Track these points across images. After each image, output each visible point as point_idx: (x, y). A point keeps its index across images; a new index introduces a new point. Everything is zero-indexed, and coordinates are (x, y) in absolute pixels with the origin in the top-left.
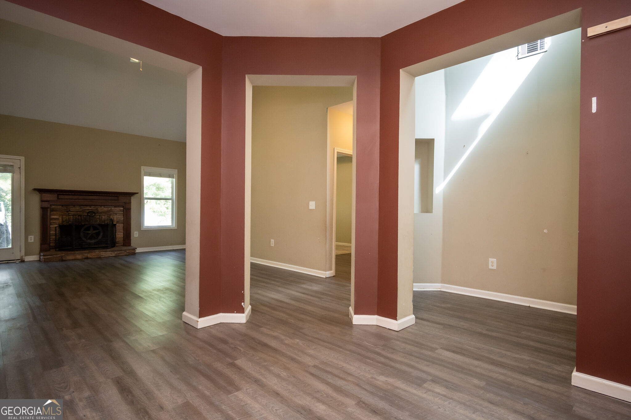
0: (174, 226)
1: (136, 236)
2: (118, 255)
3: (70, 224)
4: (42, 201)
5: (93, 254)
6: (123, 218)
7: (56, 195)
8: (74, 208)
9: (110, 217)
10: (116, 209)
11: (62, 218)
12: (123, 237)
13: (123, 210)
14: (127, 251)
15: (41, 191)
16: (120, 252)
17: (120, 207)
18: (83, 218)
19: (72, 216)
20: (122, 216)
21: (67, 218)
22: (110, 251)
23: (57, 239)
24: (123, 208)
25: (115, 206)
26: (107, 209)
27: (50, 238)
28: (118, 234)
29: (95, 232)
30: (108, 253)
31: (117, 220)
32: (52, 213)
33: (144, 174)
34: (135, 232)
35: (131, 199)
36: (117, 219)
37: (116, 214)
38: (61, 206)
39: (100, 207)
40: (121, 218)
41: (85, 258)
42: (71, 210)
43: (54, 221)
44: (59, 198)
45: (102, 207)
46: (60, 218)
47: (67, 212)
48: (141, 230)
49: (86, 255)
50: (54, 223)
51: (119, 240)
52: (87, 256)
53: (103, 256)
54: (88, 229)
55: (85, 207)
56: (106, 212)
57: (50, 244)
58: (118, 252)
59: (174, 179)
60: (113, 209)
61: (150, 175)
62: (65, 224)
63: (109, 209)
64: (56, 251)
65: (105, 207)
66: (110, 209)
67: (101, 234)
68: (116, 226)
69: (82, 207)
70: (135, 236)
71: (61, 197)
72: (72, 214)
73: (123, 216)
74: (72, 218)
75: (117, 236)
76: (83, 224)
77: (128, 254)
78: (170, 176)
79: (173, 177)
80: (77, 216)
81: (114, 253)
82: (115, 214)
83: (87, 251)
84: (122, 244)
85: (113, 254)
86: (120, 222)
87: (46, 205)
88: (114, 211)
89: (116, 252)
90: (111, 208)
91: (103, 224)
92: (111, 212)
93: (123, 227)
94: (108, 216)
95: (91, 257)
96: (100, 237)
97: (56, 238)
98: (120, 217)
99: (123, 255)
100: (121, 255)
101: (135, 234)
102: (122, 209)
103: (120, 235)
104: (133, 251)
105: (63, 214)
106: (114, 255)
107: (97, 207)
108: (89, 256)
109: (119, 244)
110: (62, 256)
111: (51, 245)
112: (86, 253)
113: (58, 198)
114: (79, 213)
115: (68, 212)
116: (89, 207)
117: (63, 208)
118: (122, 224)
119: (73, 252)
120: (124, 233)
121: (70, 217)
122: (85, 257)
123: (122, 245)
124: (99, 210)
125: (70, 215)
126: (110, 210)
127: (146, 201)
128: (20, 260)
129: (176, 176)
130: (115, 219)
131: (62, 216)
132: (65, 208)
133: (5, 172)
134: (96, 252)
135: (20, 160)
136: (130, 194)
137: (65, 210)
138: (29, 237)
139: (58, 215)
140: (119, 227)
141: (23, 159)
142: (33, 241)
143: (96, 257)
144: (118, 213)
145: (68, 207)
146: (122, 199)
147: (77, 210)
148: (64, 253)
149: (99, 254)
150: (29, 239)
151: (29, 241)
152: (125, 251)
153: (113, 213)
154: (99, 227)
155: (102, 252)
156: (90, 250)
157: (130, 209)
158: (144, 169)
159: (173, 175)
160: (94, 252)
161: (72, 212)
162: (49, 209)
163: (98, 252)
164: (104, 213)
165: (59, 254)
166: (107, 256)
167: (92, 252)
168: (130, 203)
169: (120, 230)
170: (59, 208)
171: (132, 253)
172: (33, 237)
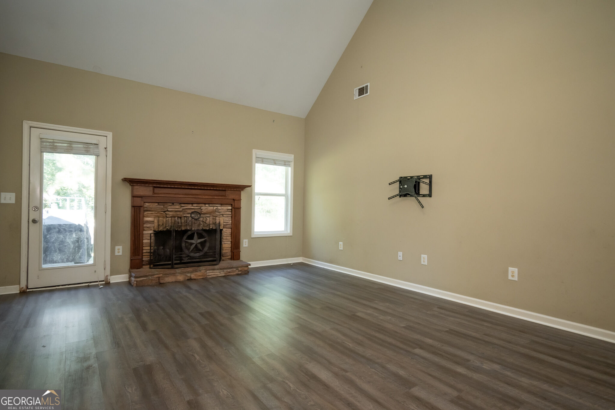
0: (289, 232)
2: (228, 274)
3: (167, 229)
4: (133, 197)
5: (199, 273)
6: (231, 221)
7: (151, 189)
8: (173, 207)
9: (216, 219)
10: (222, 208)
11: (158, 221)
12: (230, 247)
13: (231, 209)
14: (240, 269)
15: (132, 182)
16: (231, 270)
17: (227, 205)
18: (183, 221)
19: (170, 218)
20: (231, 218)
21: (165, 220)
22: (218, 269)
23: (152, 251)
24: (232, 207)
25: (222, 204)
26: (212, 208)
27: (143, 250)
28: (226, 242)
29: (199, 241)
30: (215, 271)
31: (224, 224)
32: (146, 213)
33: (256, 160)
34: (245, 240)
35: (241, 193)
37: (223, 215)
38: (157, 204)
39: (203, 205)
40: (228, 221)
41: (188, 280)
42: (169, 210)
43: (148, 225)
44: (155, 192)
45: (207, 205)
46: (156, 221)
47: (164, 212)
48: (251, 237)
49: (189, 275)
50: (147, 227)
51: (227, 251)
52: (191, 277)
53: (210, 277)
54: (191, 237)
55: (186, 205)
56: (211, 212)
57: (142, 258)
58: (229, 270)
59: (290, 169)
60: (219, 208)
61: (262, 160)
62: (161, 229)
63: (215, 208)
64: (150, 268)
65: (211, 205)
66: (217, 208)
67: (208, 245)
68: (223, 232)
69: (183, 205)
70: (245, 246)
71: (157, 190)
72: (171, 216)
73: (232, 218)
74: (170, 221)
76: (183, 228)
77: (240, 273)
78: (285, 163)
79: (289, 165)
80: (176, 218)
81: (223, 272)
82: (221, 216)
83: (190, 269)
84: (230, 257)
85: (221, 273)
86: (227, 226)
87: (138, 202)
88: (220, 211)
89: (225, 271)
90: (217, 207)
91: (208, 229)
92: (217, 213)
93: (231, 233)
94: (213, 219)
95: (195, 278)
96: (206, 249)
97: (150, 249)
98: (227, 219)
99: (235, 273)
100: (232, 274)
101: (245, 243)
102: (230, 208)
103: (227, 245)
104: (246, 269)
105: (159, 215)
106: (223, 275)
107: (201, 205)
108: (193, 276)
109: (226, 258)
110: (159, 278)
111: (143, 259)
112: (188, 272)
113: (154, 193)
114: (178, 213)
115: (166, 213)
116: (191, 205)
117: (159, 206)
118: (230, 230)
119: (172, 271)
120: (231, 242)
121: (167, 219)
122: (189, 278)
123: (229, 259)
124: (203, 210)
125: (168, 216)
126: (216, 209)
127: (257, 197)
128: (104, 282)
129: (292, 164)
130: (222, 222)
131: (157, 218)
132: (162, 206)
133: (87, 153)
134: (202, 271)
135: (106, 136)
136: (241, 188)
137: (161, 209)
138: (117, 248)
139: (153, 216)
140: (226, 234)
141: (110, 135)
142: (121, 254)
143: (201, 277)
144: (225, 214)
145: (166, 206)
146: (231, 195)
147: (177, 210)
148: (163, 272)
149: (205, 273)
150: (116, 251)
151: (117, 254)
152: (237, 268)
153: (219, 213)
154: (204, 234)
155: (209, 270)
156: (194, 268)
157: (240, 208)
158: (256, 153)
159: (289, 162)
160: (200, 270)
161: (171, 212)
162: (142, 208)
163: (204, 271)
164: (208, 214)
165: (155, 275)
166: (215, 276)
167: (196, 271)
168: (240, 200)
169: (228, 238)
170: (154, 206)
171: (245, 271)
172: (121, 247)
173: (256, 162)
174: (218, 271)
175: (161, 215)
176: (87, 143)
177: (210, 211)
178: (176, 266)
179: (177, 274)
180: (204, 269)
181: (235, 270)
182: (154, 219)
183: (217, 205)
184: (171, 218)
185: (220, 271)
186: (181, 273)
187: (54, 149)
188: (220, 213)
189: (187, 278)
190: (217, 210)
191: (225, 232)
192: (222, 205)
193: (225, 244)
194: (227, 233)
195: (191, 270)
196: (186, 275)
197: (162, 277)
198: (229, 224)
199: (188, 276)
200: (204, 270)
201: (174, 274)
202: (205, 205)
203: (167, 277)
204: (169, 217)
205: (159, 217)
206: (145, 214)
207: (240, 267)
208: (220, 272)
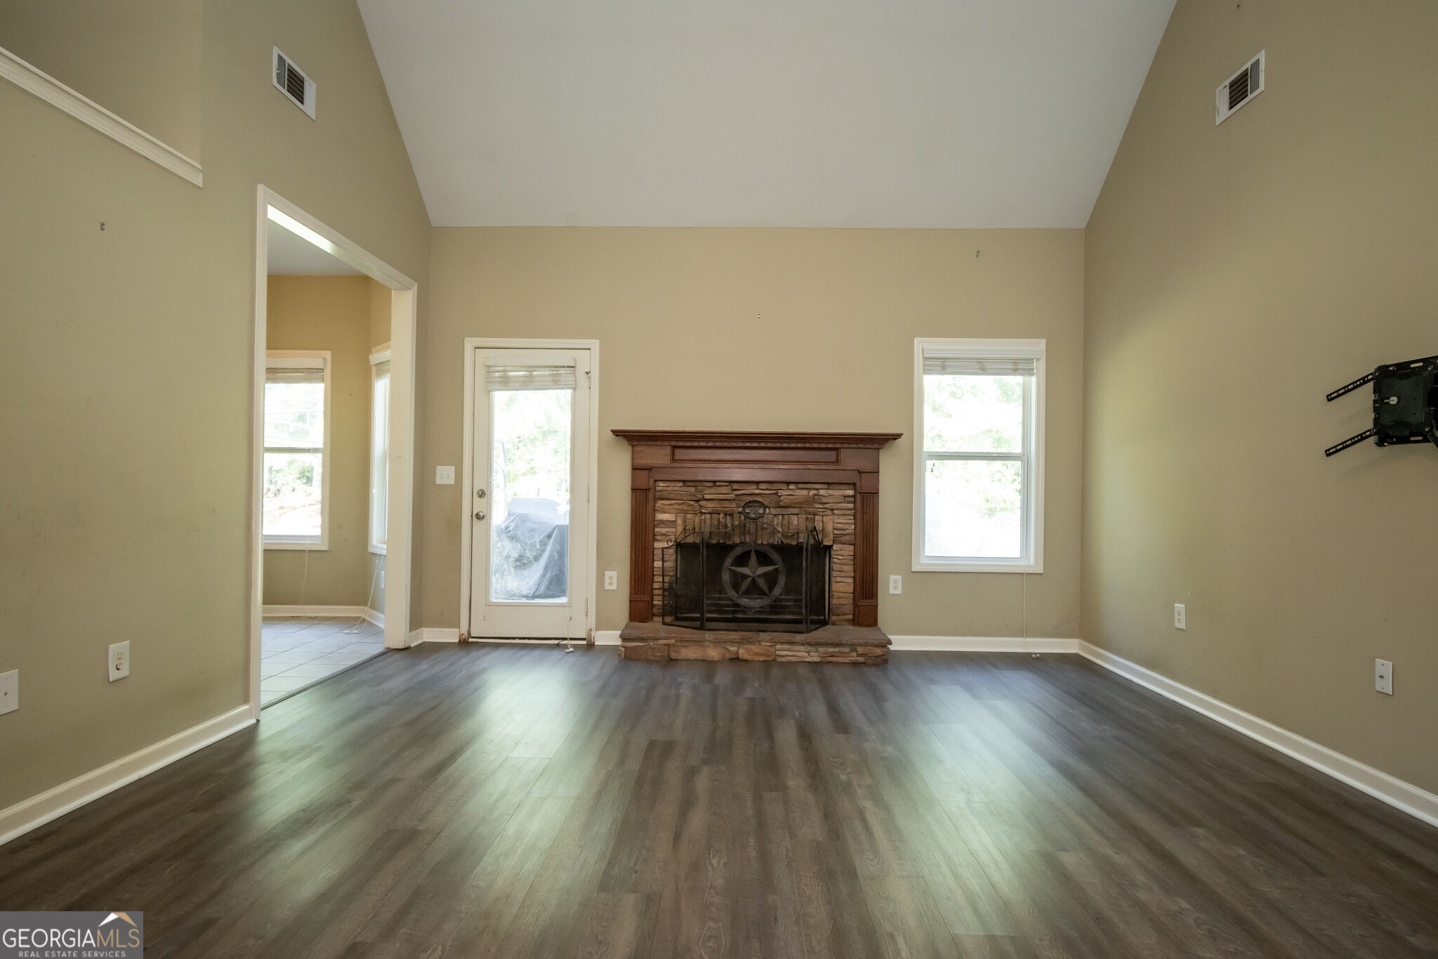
0: (1033, 563)
1: (896, 592)
2: (830, 659)
3: (703, 539)
4: (635, 469)
5: (755, 648)
6: (853, 527)
7: (668, 450)
8: (714, 490)
9: (814, 520)
10: (831, 492)
11: (685, 521)
12: (852, 591)
13: (854, 496)
14: (860, 650)
15: (633, 438)
16: (837, 650)
17: (843, 487)
18: (736, 523)
19: (708, 517)
20: (852, 517)
21: (697, 520)
22: (803, 644)
23: (666, 585)
24: (855, 490)
25: (829, 485)
26: (805, 492)
27: (653, 582)
28: (839, 579)
29: (762, 570)
30: (797, 648)
31: (836, 532)
32: (659, 503)
33: (925, 365)
34: (892, 577)
35: (878, 453)
36: (834, 529)
37: (832, 510)
38: (680, 484)
39: (784, 486)
40: (846, 527)
41: (731, 659)
42: (706, 497)
43: (664, 530)
44: (676, 458)
45: (792, 487)
46: (680, 522)
47: (697, 501)
48: (913, 570)
49: (733, 649)
50: (663, 535)
51: (842, 601)
52: (738, 653)
53: (784, 660)
54: (742, 560)
55: (744, 486)
56: (803, 503)
57: (653, 600)
58: (831, 650)
59: (1034, 379)
60: (822, 492)
61: (942, 365)
62: (690, 540)
63: (812, 493)
64: (664, 623)
65: (801, 486)
66: (815, 492)
67: (782, 580)
68: (833, 552)
69: (736, 486)
70: (892, 591)
71: (680, 454)
72: (710, 509)
73: (854, 519)
74: (708, 522)
75: (835, 587)
76: (737, 540)
77: (861, 659)
78: (1018, 366)
79: (1029, 372)
80: (722, 516)
81: (817, 651)
82: (829, 512)
84: (851, 617)
85: (812, 654)
86: (843, 539)
87: (643, 480)
88: (825, 500)
89: (822, 650)
90: (817, 489)
91: (794, 543)
92: (817, 506)
93: (854, 556)
94: (807, 519)
95: (747, 657)
96: (777, 591)
97: (663, 582)
98: (843, 521)
99: (847, 660)
100: (839, 660)
101: (892, 584)
102: (851, 492)
103: (842, 585)
104: (879, 651)
105: (685, 508)
106: (817, 659)
108: (742, 653)
109: (841, 617)
110: (669, 645)
111: (655, 602)
112: (732, 642)
113: (673, 460)
114: (726, 504)
115: (700, 503)
116: (754, 487)
117: (684, 489)
118: (852, 548)
119: (696, 635)
120: (854, 578)
121: (703, 517)
122: (732, 657)
123: (848, 621)
124: (782, 498)
125: (703, 511)
126: (815, 495)
127: (929, 463)
128: (585, 642)
129: (1040, 367)
130: (830, 528)
131: (683, 515)
132: (692, 489)
133: (554, 387)
134: (763, 644)
135: (589, 349)
136: (879, 441)
137: (690, 495)
138: (608, 574)
139: (673, 511)
140: (840, 557)
141: (595, 344)
142: (614, 587)
143: (762, 659)
144: (838, 507)
145: (699, 488)
146: (852, 460)
147: (722, 497)
148: (675, 635)
149: (771, 649)
150: (607, 581)
151: (607, 587)
152: (853, 647)
153: (822, 507)
154: (775, 556)
155: (782, 643)
156: (743, 633)
157: (877, 493)
158: (922, 346)
159: (1030, 361)
160: (758, 642)
161: (710, 501)
162: (651, 494)
163: (769, 644)
164: (796, 507)
165: (661, 639)
166: (794, 659)
167: (752, 643)
168: (876, 472)
169: (845, 568)
170: (675, 488)
171: (877, 657)
172: (614, 574)
173: (926, 371)
174: (803, 648)
175: (689, 508)
176: (557, 367)
177: (801, 501)
178: (708, 625)
179: (707, 644)
180: (768, 638)
181: (847, 650)
182: (676, 516)
183: (817, 486)
184: (709, 515)
185: (809, 648)
186: (717, 643)
187: (506, 383)
188: (826, 506)
189: (728, 656)
190: (816, 497)
191: (837, 553)
192: (831, 486)
193: (837, 582)
194: (842, 555)
195: (736, 637)
196: (726, 649)
197: (674, 645)
198: (848, 534)
199: (730, 651)
200: (769, 641)
201: (699, 643)
202: (788, 486)
203: (684, 647)
204: (705, 513)
205: (685, 512)
206: (657, 505)
207: (860, 645)
208: (808, 652)
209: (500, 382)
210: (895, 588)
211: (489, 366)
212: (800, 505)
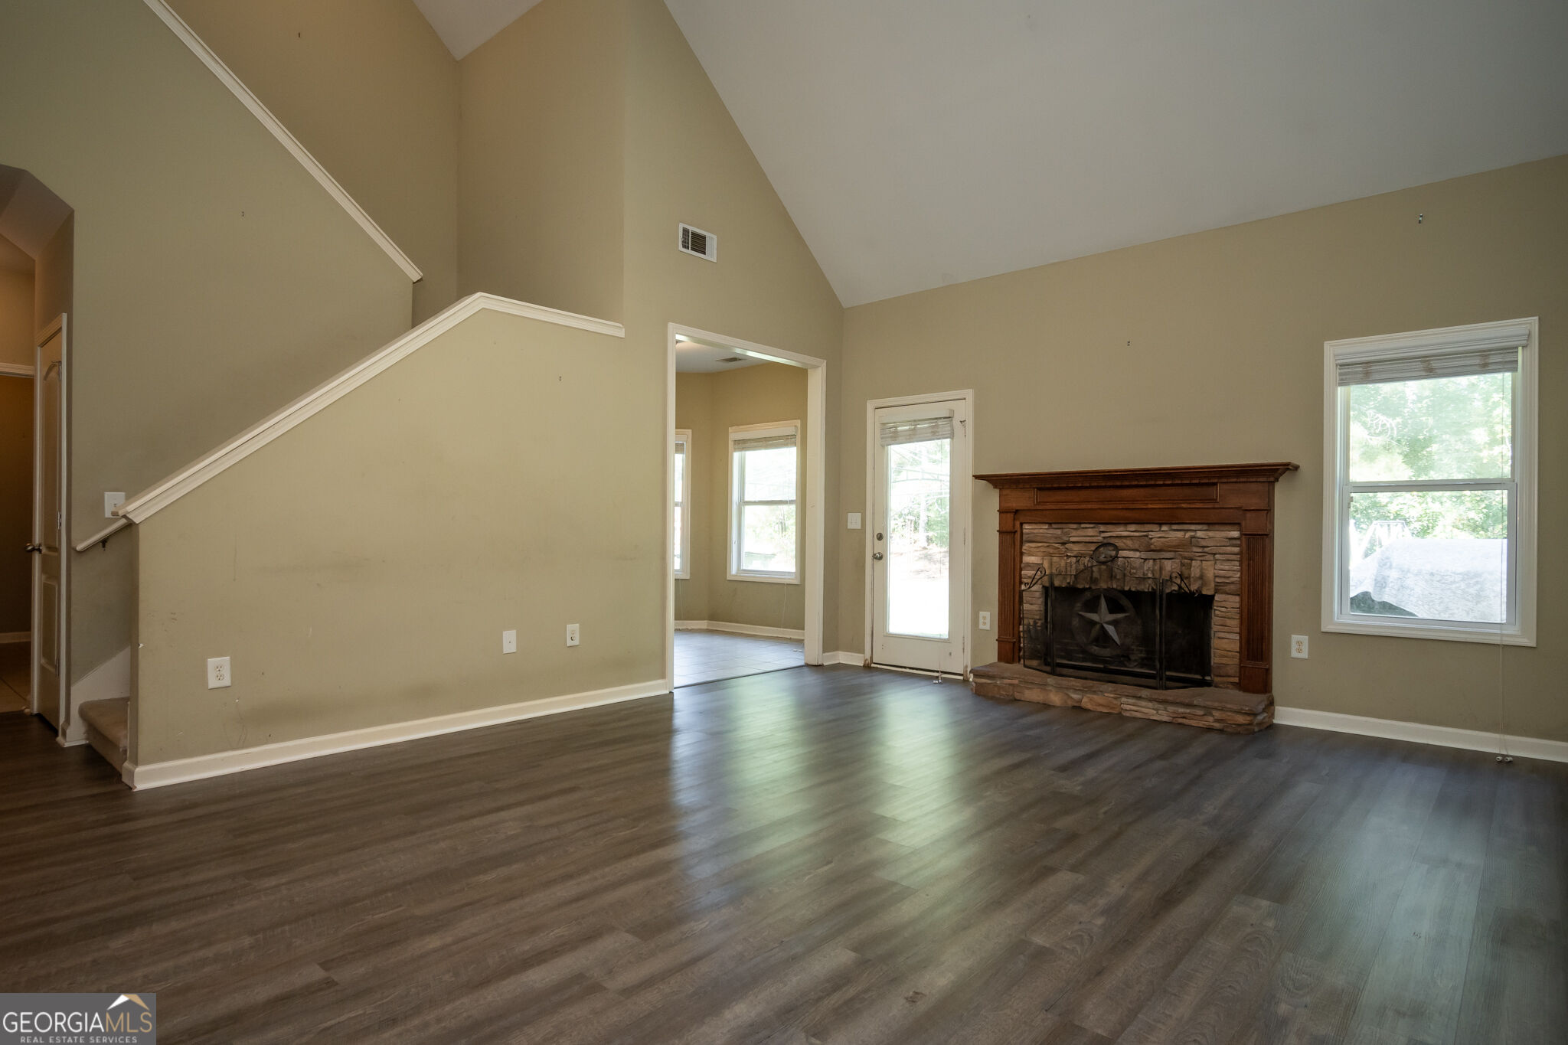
0: (1515, 629)
1: (1300, 656)
2: (1180, 720)
3: (1069, 583)
4: (1002, 512)
5: (1099, 698)
6: (1238, 575)
7: (1032, 493)
8: (1080, 532)
9: (1190, 565)
10: (1211, 534)
11: (1051, 565)
12: (1238, 649)
13: (1240, 539)
15: (999, 482)
16: (1188, 711)
17: (1227, 527)
19: (1074, 560)
20: (1237, 563)
21: (1063, 563)
22: (1151, 700)
24: (1240, 531)
25: (1211, 524)
26: (1180, 534)
27: (1019, 624)
28: (1221, 635)
29: (1113, 617)
30: (1144, 703)
31: (1218, 580)
32: (1026, 546)
33: (1340, 374)
34: (1295, 638)
35: (1271, 487)
36: (1216, 577)
37: (1213, 554)
38: (1046, 526)
39: (1155, 528)
40: (1230, 574)
41: (1074, 707)
42: (1072, 539)
43: (1031, 573)
44: (1040, 500)
45: (1164, 528)
46: (1046, 565)
47: (1063, 544)
48: (1323, 630)
49: (1076, 696)
50: (1030, 577)
51: (1224, 660)
52: (1080, 702)
53: (1127, 714)
54: (1092, 606)
55: (1111, 527)
56: (1175, 546)
57: (1019, 642)
58: (1181, 710)
60: (1199, 534)
62: (1057, 582)
63: (1188, 535)
65: (1175, 527)
66: (1193, 534)
68: (1214, 604)
70: (1294, 654)
71: (1045, 496)
72: (1075, 553)
73: (1241, 565)
74: (1074, 566)
75: (1215, 643)
77: (1217, 725)
78: (1489, 360)
81: (1166, 710)
82: (1211, 557)
84: (1236, 680)
85: (1160, 712)
86: (1227, 588)
87: (1010, 522)
88: (1204, 543)
89: (1171, 709)
90: (1195, 531)
92: (1194, 550)
93: (1240, 608)
94: (1182, 564)
95: (1089, 706)
98: (1227, 568)
101: (1292, 646)
102: (1236, 534)
103: (1224, 642)
105: (1051, 551)
106: (1166, 719)
107: (1148, 527)
108: (1086, 702)
109: (1225, 679)
110: (1013, 686)
111: (1021, 645)
112: (1076, 690)
113: (1038, 502)
114: (1093, 547)
115: (1067, 546)
117: (1051, 531)
118: (1237, 599)
119: (1042, 678)
120: (1240, 634)
121: (1069, 561)
122: (1074, 704)
123: (1232, 683)
124: (1154, 541)
125: (1068, 554)
126: (1192, 537)
128: (961, 678)
129: (1529, 357)
130: (1210, 574)
131: (1049, 558)
132: (1059, 532)
133: (933, 437)
134: (1106, 695)
135: (964, 399)
136: (1270, 474)
137: (1056, 538)
138: (982, 614)
139: (1039, 554)
140: (1223, 609)
141: (969, 394)
142: (986, 627)
143: (1106, 710)
144: (1221, 552)
145: (1065, 530)
146: (1232, 497)
147: (1088, 539)
148: (1018, 676)
149: (1115, 702)
150: (981, 620)
151: (981, 626)
152: (1208, 710)
153: (1200, 550)
154: (1125, 602)
155: (1127, 696)
156: (1084, 681)
157: (1269, 535)
160: (1101, 691)
161: (1076, 544)
162: (1018, 536)
163: (1112, 696)
164: (1170, 551)
165: (1006, 678)
166: (1138, 715)
167: (1095, 692)
168: (1268, 510)
169: (1229, 622)
170: (1041, 531)
171: (1239, 725)
172: (987, 614)
174: (1150, 704)
175: (1056, 551)
176: (937, 419)
177: (1174, 544)
178: (1059, 670)
179: (1050, 688)
180: (1110, 689)
181: (1200, 712)
182: (1043, 559)
183: (1193, 527)
184: (1075, 559)
185: (1157, 705)
186: (1059, 688)
187: (896, 438)
188: (1206, 550)
189: (1070, 703)
190: (1193, 539)
191: (1219, 604)
192: (1212, 527)
193: (1219, 638)
194: (1226, 607)
195: (1078, 684)
196: (1067, 694)
198: (1233, 583)
199: (1071, 698)
200: (1111, 692)
201: (1043, 686)
202: (1161, 527)
203: (1028, 688)
204: (1070, 556)
205: (1051, 555)
206: (1024, 547)
207: (1216, 709)
208: (1157, 710)
209: (891, 437)
210: (1299, 651)
211: (884, 424)
212: (1174, 548)
